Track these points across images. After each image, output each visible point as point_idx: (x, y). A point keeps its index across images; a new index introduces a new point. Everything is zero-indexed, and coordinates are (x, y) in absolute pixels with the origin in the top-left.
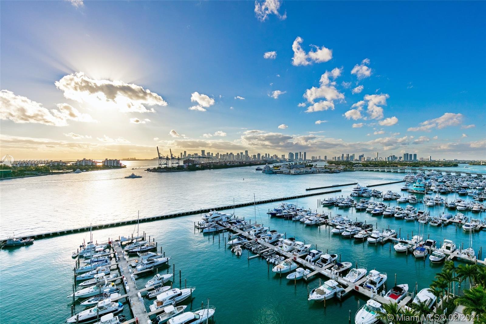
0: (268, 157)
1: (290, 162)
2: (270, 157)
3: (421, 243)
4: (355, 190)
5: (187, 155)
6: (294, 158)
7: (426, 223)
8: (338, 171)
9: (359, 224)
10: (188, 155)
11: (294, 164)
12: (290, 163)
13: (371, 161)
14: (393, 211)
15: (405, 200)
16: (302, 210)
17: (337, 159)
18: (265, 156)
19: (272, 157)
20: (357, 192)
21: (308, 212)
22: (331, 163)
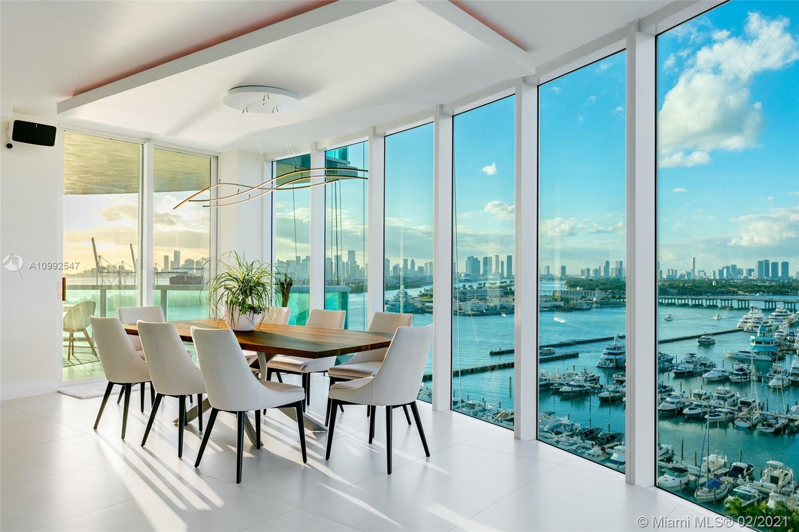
0: (409, 268)
1: (469, 281)
2: (416, 269)
3: (719, 472)
4: (610, 354)
5: (182, 262)
6: (482, 272)
7: (749, 428)
8: (585, 306)
9: (591, 432)
10: (186, 261)
11: (475, 288)
12: (467, 285)
13: (678, 280)
14: (683, 400)
15: (721, 374)
16: (464, 404)
17: (591, 273)
18: (401, 266)
19: (421, 268)
20: (612, 357)
21: (477, 408)
22: (573, 283)
